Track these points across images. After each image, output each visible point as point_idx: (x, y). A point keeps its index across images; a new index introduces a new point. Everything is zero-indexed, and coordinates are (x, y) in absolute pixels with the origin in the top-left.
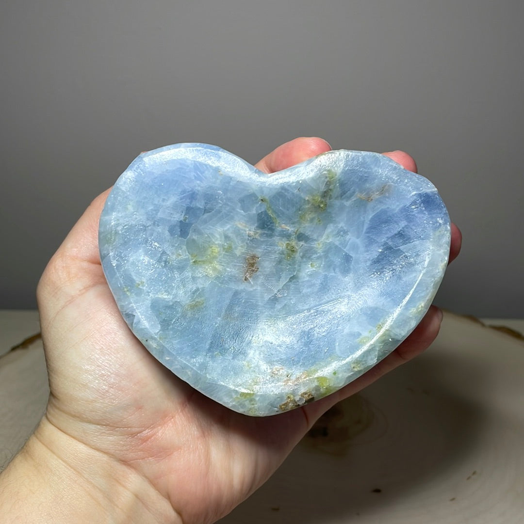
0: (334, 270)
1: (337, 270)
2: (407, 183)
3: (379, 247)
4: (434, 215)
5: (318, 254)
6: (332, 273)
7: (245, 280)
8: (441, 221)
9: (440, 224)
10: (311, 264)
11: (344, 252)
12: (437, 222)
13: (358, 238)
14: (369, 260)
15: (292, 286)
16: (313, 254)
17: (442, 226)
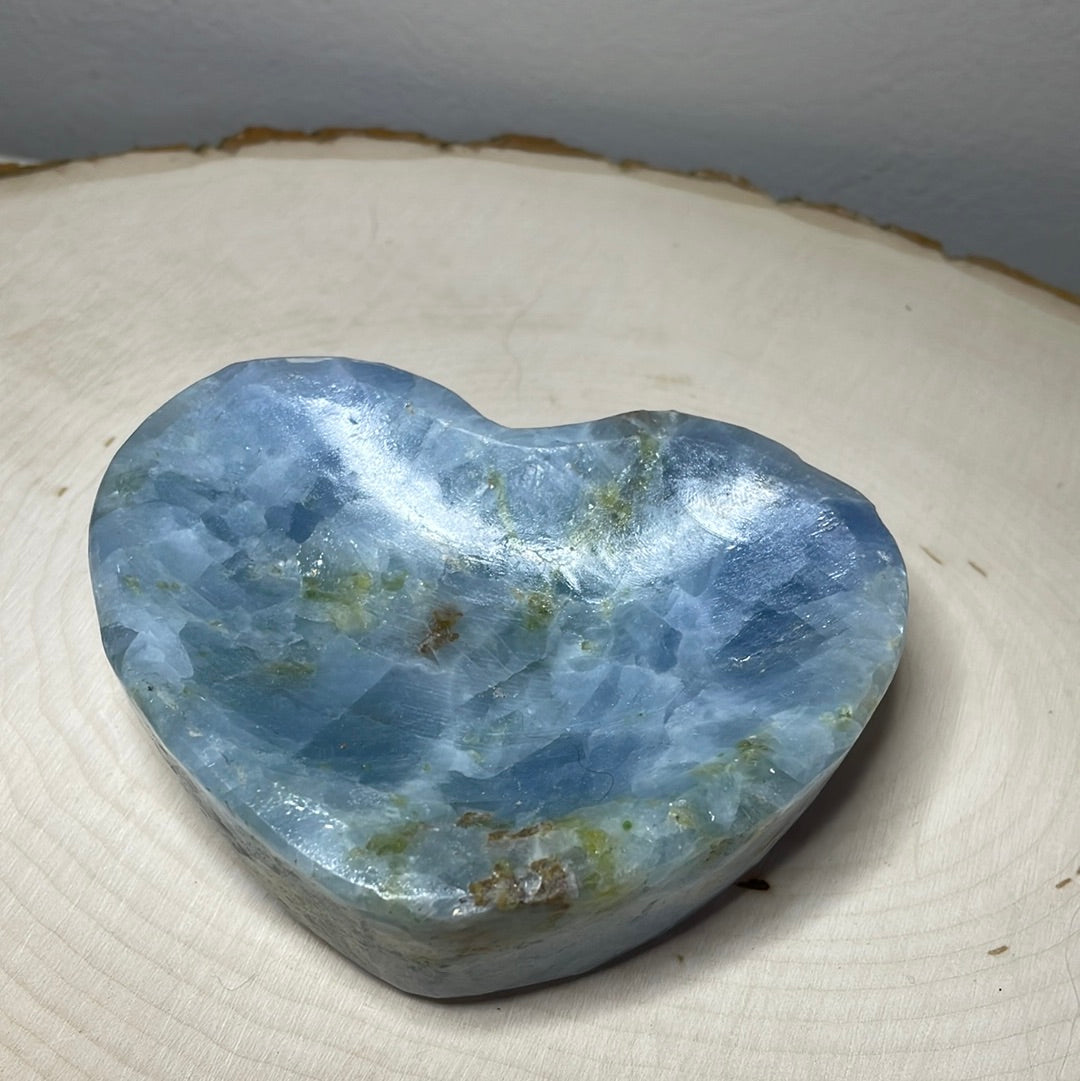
0: (637, 658)
1: (643, 659)
2: (809, 480)
3: (745, 612)
4: (871, 544)
5: (602, 625)
6: (631, 664)
7: (423, 651)
8: (885, 558)
9: (884, 562)
10: (584, 644)
11: (662, 622)
12: (878, 557)
13: (695, 594)
14: (720, 638)
15: (534, 681)
16: (589, 623)
17: (889, 567)
